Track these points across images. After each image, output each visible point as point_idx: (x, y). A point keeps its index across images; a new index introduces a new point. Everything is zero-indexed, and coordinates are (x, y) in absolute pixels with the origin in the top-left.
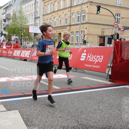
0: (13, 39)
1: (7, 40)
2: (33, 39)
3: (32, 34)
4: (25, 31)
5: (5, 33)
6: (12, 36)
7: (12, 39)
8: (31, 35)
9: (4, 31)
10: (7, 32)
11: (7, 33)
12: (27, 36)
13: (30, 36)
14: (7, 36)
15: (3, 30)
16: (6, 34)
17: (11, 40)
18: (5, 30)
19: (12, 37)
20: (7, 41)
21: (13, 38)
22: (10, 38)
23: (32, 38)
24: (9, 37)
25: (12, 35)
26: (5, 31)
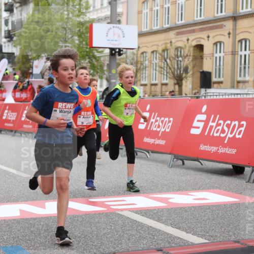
0: (36, 71)
1: (19, 72)
2: (105, 68)
3: (101, 50)
4: (77, 42)
5: (10, 51)
6: (34, 59)
7: (34, 68)
8: (97, 54)
9: (7, 44)
10: (19, 47)
11: (16, 51)
12: (84, 57)
13: (94, 57)
14: (16, 60)
15: (4, 40)
16: (13, 54)
17: (32, 73)
18: (9, 41)
19: (36, 63)
20: (17, 77)
21: (37, 67)
22: (28, 66)
23: (102, 67)
24: (24, 63)
25: (34, 55)
26: (10, 44)
